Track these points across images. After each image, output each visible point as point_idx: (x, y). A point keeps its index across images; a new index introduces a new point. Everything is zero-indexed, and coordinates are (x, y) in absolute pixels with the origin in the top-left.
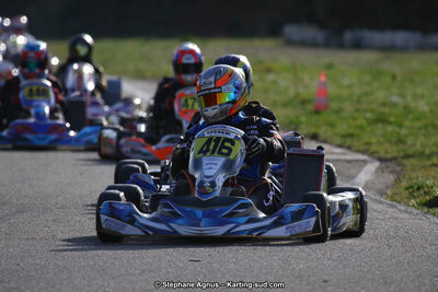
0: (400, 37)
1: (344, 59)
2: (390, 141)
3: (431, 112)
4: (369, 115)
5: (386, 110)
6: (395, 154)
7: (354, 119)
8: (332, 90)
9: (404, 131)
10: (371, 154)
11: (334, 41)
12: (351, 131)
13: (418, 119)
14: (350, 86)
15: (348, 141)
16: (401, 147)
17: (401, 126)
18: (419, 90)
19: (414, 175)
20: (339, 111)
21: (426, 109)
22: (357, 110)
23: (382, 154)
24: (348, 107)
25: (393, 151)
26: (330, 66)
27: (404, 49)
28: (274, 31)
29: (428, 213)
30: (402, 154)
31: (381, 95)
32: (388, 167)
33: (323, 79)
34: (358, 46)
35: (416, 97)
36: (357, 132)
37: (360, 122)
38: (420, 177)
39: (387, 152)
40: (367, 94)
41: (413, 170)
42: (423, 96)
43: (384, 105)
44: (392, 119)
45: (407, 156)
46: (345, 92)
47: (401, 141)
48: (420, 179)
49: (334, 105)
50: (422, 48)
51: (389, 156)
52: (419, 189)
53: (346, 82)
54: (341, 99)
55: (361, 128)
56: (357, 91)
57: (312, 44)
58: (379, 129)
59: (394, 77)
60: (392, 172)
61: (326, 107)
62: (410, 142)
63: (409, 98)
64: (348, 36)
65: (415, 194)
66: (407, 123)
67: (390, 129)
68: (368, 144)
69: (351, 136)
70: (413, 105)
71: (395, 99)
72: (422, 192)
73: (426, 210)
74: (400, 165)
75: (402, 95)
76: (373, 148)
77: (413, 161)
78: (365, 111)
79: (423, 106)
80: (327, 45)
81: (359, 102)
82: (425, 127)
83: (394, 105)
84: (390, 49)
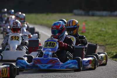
0: (104, 13)
1: (90, 19)
2: (102, 41)
3: (113, 33)
4: (96, 34)
5: (101, 32)
6: (103, 44)
7: (92, 35)
8: (86, 27)
9: (106, 38)
11: (87, 14)
12: (92, 38)
13: (110, 35)
14: (91, 26)
15: (91, 41)
16: (105, 42)
17: (105, 37)
19: (108, 50)
20: (88, 33)
21: (112, 32)
23: (100, 44)
24: (91, 32)
25: (103, 43)
26: (86, 21)
27: (106, 16)
28: (71, 11)
29: (112, 60)
30: (105, 44)
31: (99, 28)
32: (101, 48)
33: (84, 24)
34: (93, 15)
35: (109, 29)
36: (93, 38)
37: (94, 35)
38: (110, 50)
39: (101, 44)
40: (96, 28)
41: (108, 48)
42: (111, 29)
43: (100, 31)
44: (103, 35)
45: (107, 45)
46: (90, 28)
47: (105, 41)
48: (110, 51)
49: (87, 31)
50: (110, 16)
51: (102, 45)
52: (110, 53)
53: (90, 25)
54: (89, 29)
55: (94, 37)
56: (93, 27)
57: (81, 15)
58: (99, 37)
59: (103, 24)
60: (103, 49)
61: (85, 32)
62: (107, 41)
63: (107, 29)
64: (91, 13)
65: (109, 55)
66: (107, 36)
67: (102, 37)
68: (96, 41)
69: (92, 39)
70: (108, 31)
71: (103, 29)
72: (111, 54)
73: (112, 59)
74: (105, 47)
75: (105, 28)
77: (108, 46)
78: (95, 33)
79: (111, 31)
80: (85, 15)
81: (94, 30)
82: (111, 37)
83: (103, 31)
84: (102, 16)
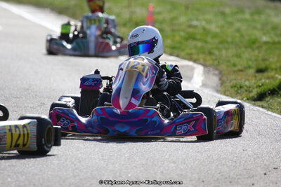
10: (195, 61)
18: (208, 17)
22: (173, 31)
76: (195, 57)
